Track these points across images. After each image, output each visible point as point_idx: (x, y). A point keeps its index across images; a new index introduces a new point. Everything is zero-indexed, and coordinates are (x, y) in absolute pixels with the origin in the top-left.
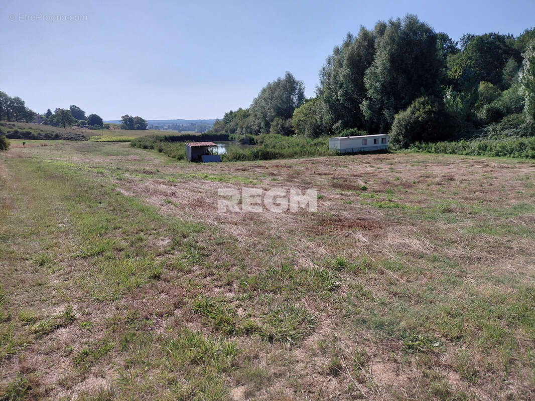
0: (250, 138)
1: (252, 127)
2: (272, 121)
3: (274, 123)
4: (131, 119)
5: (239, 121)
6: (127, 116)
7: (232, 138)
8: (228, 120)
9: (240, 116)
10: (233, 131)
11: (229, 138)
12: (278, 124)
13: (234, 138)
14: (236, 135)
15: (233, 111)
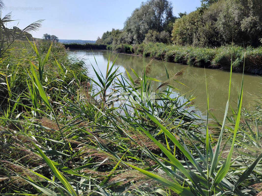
0: (126, 48)
1: (126, 39)
2: (147, 32)
3: (148, 35)
4: (49, 36)
5: (113, 37)
6: (47, 34)
7: (109, 48)
8: (106, 37)
9: (114, 34)
10: (109, 43)
11: (107, 48)
12: (152, 36)
13: (110, 47)
14: (113, 46)
15: (109, 32)
